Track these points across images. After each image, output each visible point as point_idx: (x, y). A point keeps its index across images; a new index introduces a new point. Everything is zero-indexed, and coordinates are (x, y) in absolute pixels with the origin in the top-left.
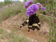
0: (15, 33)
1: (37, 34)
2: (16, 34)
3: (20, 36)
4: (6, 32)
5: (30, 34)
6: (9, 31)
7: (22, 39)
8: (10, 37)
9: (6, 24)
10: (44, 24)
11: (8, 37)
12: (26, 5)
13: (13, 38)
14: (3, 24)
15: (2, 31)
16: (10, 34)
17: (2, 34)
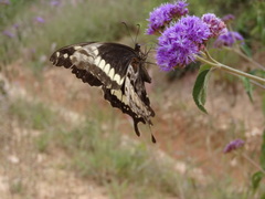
0: (104, 127)
1: (208, 141)
2: (107, 135)
3: (124, 143)
4: (63, 120)
5: (173, 138)
6: (74, 118)
7: (133, 158)
8: (78, 147)
9: (64, 84)
10: (239, 97)
11: (71, 147)
12: (157, 21)
13: (92, 149)
14: (50, 82)
15: (44, 116)
16: (77, 131)
17: (42, 128)
